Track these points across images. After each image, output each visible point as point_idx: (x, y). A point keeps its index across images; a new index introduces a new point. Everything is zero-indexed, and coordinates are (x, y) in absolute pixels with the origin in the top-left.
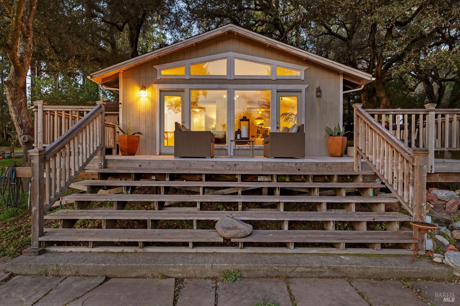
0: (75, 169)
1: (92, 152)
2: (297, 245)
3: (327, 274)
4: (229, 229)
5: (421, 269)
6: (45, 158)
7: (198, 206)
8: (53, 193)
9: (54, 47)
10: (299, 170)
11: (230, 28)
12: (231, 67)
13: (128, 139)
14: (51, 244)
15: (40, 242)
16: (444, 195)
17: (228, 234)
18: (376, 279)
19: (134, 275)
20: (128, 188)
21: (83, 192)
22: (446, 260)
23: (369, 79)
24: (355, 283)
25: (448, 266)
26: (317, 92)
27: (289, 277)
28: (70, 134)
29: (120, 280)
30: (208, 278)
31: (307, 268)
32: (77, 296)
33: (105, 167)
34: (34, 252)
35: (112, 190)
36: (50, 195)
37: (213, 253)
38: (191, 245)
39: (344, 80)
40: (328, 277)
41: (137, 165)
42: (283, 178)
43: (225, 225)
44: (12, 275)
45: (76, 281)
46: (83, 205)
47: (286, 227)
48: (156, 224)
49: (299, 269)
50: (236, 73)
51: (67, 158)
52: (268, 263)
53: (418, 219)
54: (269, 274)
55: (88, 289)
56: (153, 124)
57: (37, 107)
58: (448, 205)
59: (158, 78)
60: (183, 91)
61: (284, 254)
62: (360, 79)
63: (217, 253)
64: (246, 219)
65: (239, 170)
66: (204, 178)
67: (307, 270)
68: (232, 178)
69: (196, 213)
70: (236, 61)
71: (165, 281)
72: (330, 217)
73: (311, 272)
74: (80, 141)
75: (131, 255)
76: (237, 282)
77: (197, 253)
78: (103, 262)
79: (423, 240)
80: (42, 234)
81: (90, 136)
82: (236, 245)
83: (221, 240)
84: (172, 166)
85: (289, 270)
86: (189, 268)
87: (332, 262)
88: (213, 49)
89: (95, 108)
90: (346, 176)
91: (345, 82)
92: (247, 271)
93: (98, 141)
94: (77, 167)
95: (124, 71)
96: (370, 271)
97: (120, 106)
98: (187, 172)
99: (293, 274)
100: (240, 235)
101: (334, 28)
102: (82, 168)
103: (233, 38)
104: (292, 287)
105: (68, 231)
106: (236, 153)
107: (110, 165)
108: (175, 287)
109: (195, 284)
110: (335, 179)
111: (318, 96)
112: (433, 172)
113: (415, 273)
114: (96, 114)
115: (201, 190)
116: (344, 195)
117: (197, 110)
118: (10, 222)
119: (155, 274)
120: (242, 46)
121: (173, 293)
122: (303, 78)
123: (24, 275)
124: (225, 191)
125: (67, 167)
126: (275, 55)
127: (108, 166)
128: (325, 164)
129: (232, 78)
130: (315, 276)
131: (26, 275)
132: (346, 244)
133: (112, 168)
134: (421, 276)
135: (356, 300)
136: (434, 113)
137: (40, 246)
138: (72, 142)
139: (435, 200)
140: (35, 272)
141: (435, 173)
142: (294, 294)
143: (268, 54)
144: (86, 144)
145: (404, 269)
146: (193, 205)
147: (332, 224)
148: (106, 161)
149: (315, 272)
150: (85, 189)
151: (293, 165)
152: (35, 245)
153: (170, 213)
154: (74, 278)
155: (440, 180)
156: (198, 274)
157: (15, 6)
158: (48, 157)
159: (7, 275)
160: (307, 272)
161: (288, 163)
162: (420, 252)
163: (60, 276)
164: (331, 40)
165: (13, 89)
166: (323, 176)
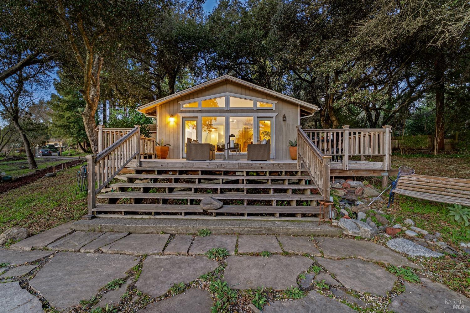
0: (118, 167)
1: (130, 157)
2: (249, 215)
3: (264, 232)
4: (207, 204)
5: (323, 229)
6: (96, 160)
7: (193, 190)
8: (102, 182)
9: (119, 90)
10: (262, 168)
11: (226, 77)
12: (227, 102)
13: (161, 148)
14: (100, 213)
15: (93, 211)
16: (354, 184)
17: (206, 207)
18: (294, 236)
19: (146, 231)
20: (151, 179)
21: (125, 181)
22: (339, 224)
23: (316, 109)
24: (280, 238)
25: (340, 228)
26: (283, 118)
27: (240, 234)
28: (114, 146)
29: (137, 235)
30: (191, 234)
31: (252, 228)
32: (108, 243)
33: (140, 166)
34: (89, 217)
35: (144, 181)
36: (100, 183)
37: (196, 220)
38: (183, 214)
39: (301, 110)
40: (264, 234)
41: (160, 165)
42: (252, 173)
43: (206, 202)
44: (74, 231)
45: (111, 235)
46: (123, 189)
47: (246, 203)
48: (165, 201)
49: (246, 229)
50: (231, 106)
51: (113, 161)
52: (228, 225)
53: (325, 199)
54: (228, 232)
55: (116, 239)
56: (178, 139)
57: (99, 129)
58: (356, 191)
59: (181, 109)
60: (197, 117)
61: (240, 220)
62: (311, 110)
63: (200, 219)
64: (220, 198)
65: (224, 168)
66: (200, 173)
67: (251, 229)
68: (219, 173)
69: (191, 195)
70: (231, 98)
71: (164, 236)
72: (273, 197)
73: (254, 231)
74: (122, 150)
75: (146, 220)
76: (207, 236)
77: (187, 219)
78: (128, 224)
79: (328, 212)
80: (94, 206)
81: (129, 147)
82: (211, 214)
83: (202, 211)
84: (182, 166)
85: (241, 229)
86: (179, 228)
87: (268, 225)
88: (216, 90)
89: (133, 129)
90: (293, 172)
91: (302, 111)
92: (215, 230)
93: (135, 150)
94: (119, 166)
95: (160, 105)
96: (290, 230)
97: (157, 127)
98: (190, 169)
99: (243, 232)
100: (212, 208)
101: (303, 75)
102: (124, 167)
103: (229, 83)
104: (240, 240)
105: (111, 205)
106: (231, 157)
107: (143, 165)
108: (169, 239)
109: (182, 238)
110: (283, 174)
111: (284, 121)
112: (348, 169)
113: (318, 232)
114: (134, 133)
115: (197, 181)
116: (287, 184)
117: (213, 130)
118: (82, 200)
119: (159, 231)
120: (235, 89)
121: (166, 242)
122: (274, 109)
123: (81, 231)
124: (215, 181)
125: (113, 166)
126: (256, 94)
127: (142, 165)
128: (279, 164)
129: (228, 109)
130: (256, 233)
131: (82, 231)
132: (280, 214)
133: (145, 167)
134: (323, 234)
135: (275, 248)
136: (348, 132)
137: (93, 214)
138: (116, 151)
139: (349, 187)
140: (88, 229)
141: (349, 170)
142: (239, 243)
143: (252, 93)
144: (127, 151)
145: (312, 229)
146: (190, 189)
147: (274, 202)
148: (141, 163)
149: (257, 231)
150: (126, 179)
151: (258, 165)
152: (90, 214)
153: (175, 194)
154: (110, 233)
155: (353, 174)
156: (185, 231)
157: (86, 67)
158: (98, 160)
159: (71, 231)
160: (252, 231)
161: (255, 164)
162: (326, 220)
163: (102, 232)
164: (302, 83)
165: (88, 118)
166: (278, 172)
